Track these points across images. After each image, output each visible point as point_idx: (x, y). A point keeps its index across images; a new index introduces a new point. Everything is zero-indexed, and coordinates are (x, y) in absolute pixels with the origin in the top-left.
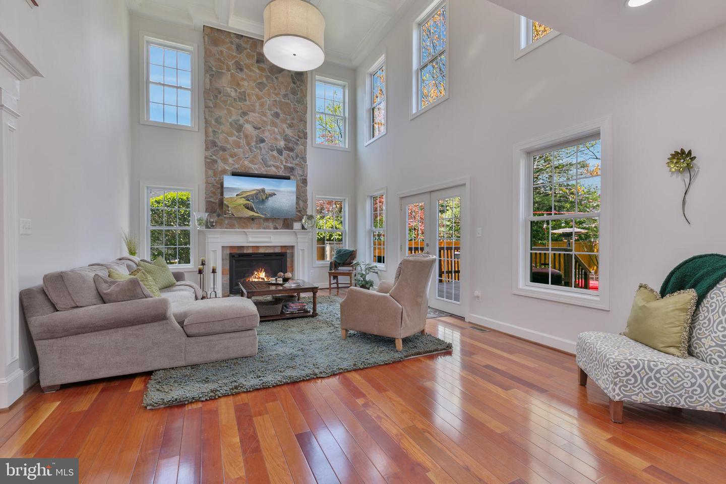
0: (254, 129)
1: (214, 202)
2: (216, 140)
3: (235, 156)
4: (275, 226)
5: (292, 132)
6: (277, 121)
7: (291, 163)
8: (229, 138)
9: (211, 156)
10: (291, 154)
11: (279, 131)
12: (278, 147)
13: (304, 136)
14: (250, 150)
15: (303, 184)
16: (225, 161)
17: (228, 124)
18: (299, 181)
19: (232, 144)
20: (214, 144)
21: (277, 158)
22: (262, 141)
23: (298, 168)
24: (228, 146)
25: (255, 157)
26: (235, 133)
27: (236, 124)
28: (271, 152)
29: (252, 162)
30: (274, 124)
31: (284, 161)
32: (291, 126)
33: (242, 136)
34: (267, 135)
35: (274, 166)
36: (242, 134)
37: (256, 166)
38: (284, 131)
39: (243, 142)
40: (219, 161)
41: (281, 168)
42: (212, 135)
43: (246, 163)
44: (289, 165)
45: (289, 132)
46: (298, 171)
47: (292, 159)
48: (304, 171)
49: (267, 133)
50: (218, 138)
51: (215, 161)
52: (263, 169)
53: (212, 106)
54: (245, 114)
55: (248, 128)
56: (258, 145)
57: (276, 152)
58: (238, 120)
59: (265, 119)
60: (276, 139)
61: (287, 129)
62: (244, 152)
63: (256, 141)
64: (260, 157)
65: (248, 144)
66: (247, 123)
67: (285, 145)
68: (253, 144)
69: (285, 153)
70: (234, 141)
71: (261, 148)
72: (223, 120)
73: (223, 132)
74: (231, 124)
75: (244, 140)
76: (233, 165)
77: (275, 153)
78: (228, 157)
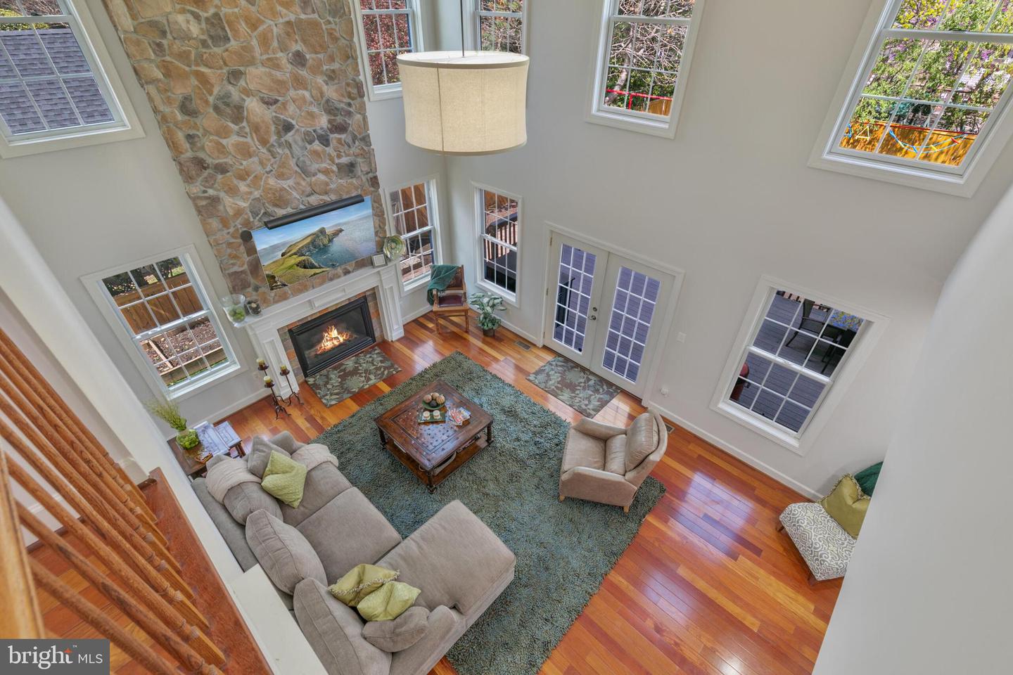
0: (265, 106)
1: (242, 272)
2: (201, 155)
3: (249, 176)
4: (345, 269)
5: (336, 91)
6: (303, 73)
7: (347, 155)
8: (224, 142)
9: (205, 192)
10: (343, 136)
11: (312, 97)
12: (320, 132)
13: (359, 92)
14: (272, 155)
15: (373, 187)
16: (232, 191)
17: (211, 110)
18: (367, 184)
19: (233, 153)
20: (201, 164)
21: (322, 156)
22: (288, 127)
23: (360, 160)
24: (229, 160)
25: (283, 165)
26: (232, 125)
27: (228, 105)
28: (308, 147)
29: (281, 176)
30: (299, 83)
31: (334, 154)
32: (332, 77)
33: (247, 130)
34: (291, 113)
35: (319, 171)
36: (245, 124)
37: (291, 182)
38: (322, 94)
39: (252, 141)
40: (222, 195)
41: (333, 172)
42: (188, 145)
43: (272, 181)
44: (344, 160)
45: (331, 92)
46: (362, 167)
47: (346, 146)
48: (370, 162)
49: (292, 108)
50: (203, 148)
51: (215, 201)
52: (303, 183)
53: (161, 76)
54: (235, 75)
55: (253, 106)
56: (283, 139)
57: (317, 142)
58: (228, 95)
59: (278, 75)
60: (311, 115)
61: (326, 87)
62: (261, 163)
63: (278, 133)
64: (292, 163)
65: (264, 142)
66: (248, 97)
67: (330, 122)
68: (273, 138)
69: (334, 137)
70: (237, 145)
71: (290, 145)
72: (197, 103)
73: (206, 132)
74: (216, 108)
75: (254, 135)
76: (251, 193)
77: (317, 146)
78: (235, 181)
